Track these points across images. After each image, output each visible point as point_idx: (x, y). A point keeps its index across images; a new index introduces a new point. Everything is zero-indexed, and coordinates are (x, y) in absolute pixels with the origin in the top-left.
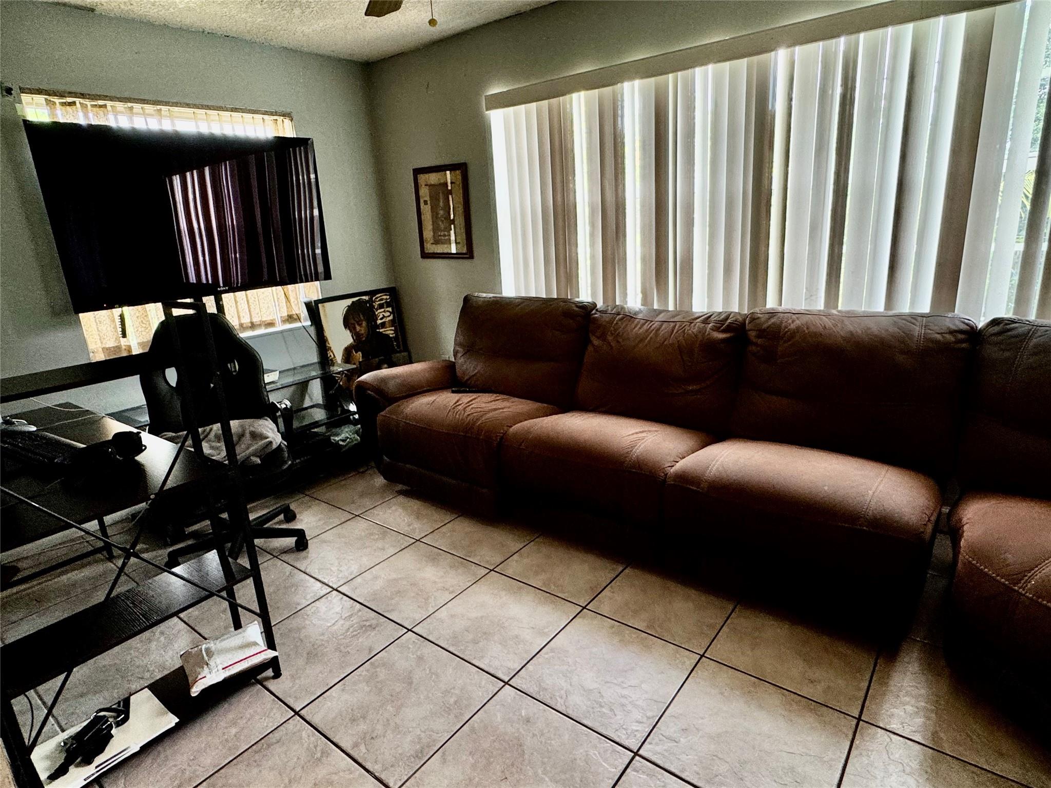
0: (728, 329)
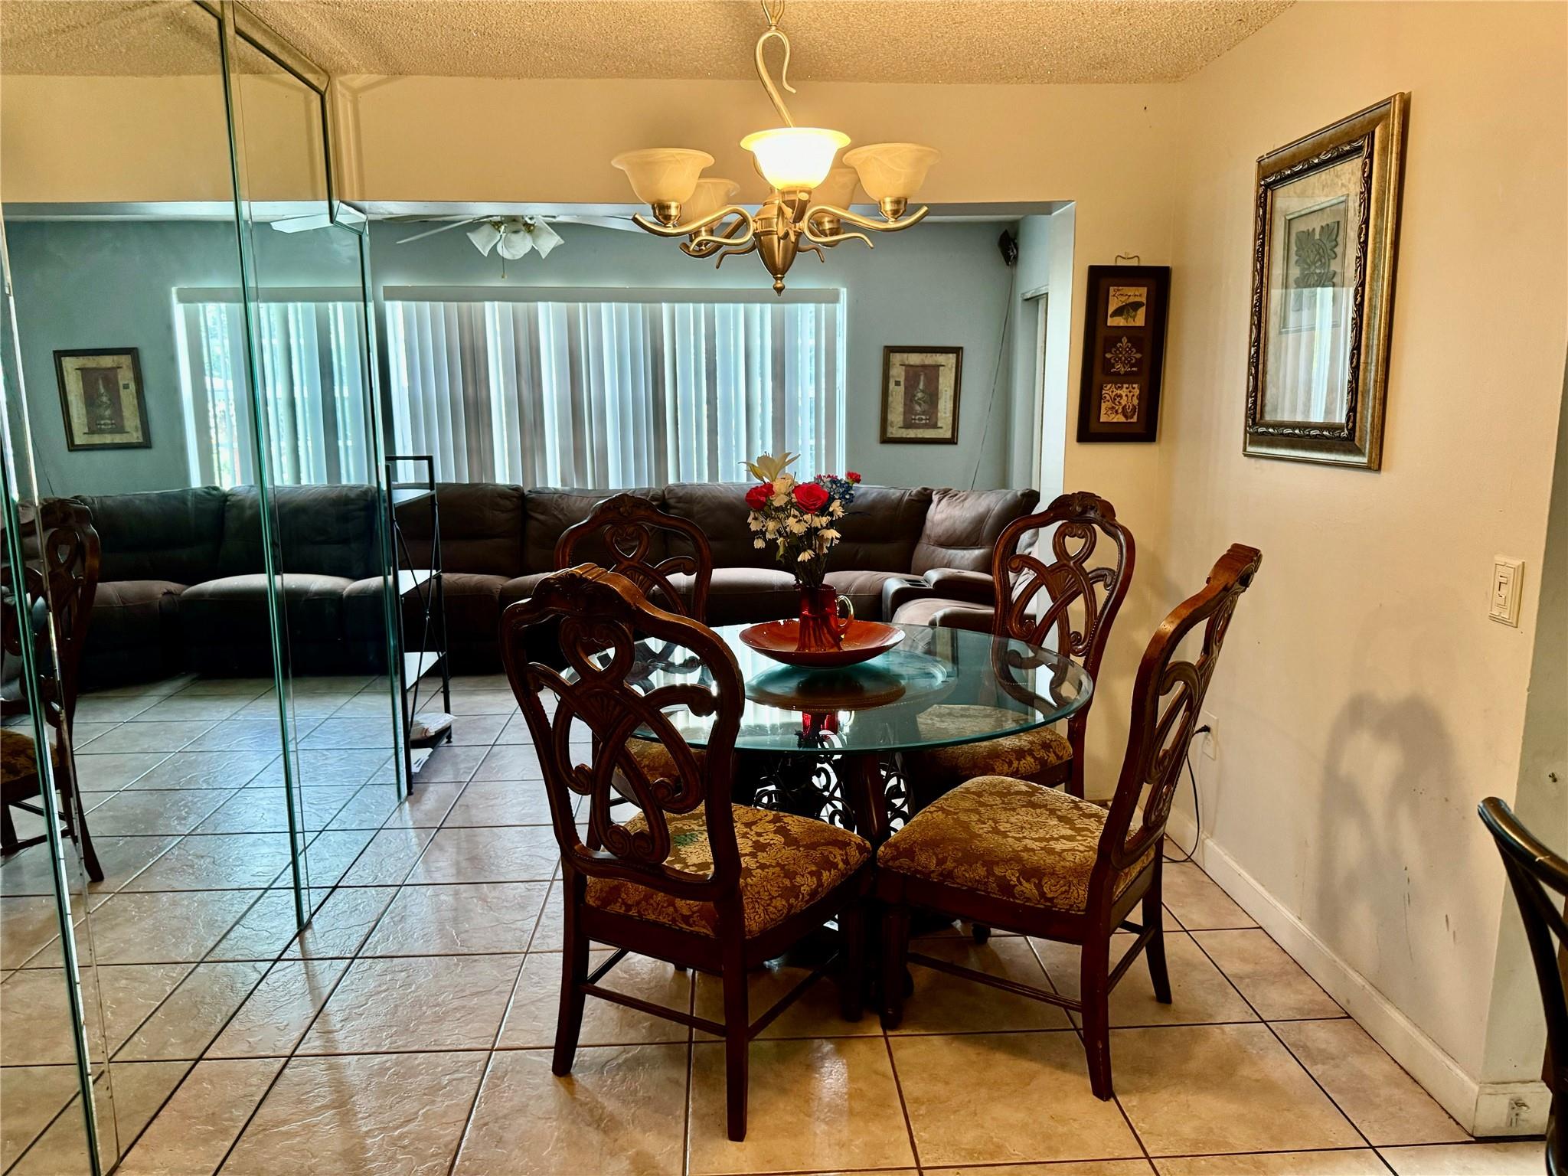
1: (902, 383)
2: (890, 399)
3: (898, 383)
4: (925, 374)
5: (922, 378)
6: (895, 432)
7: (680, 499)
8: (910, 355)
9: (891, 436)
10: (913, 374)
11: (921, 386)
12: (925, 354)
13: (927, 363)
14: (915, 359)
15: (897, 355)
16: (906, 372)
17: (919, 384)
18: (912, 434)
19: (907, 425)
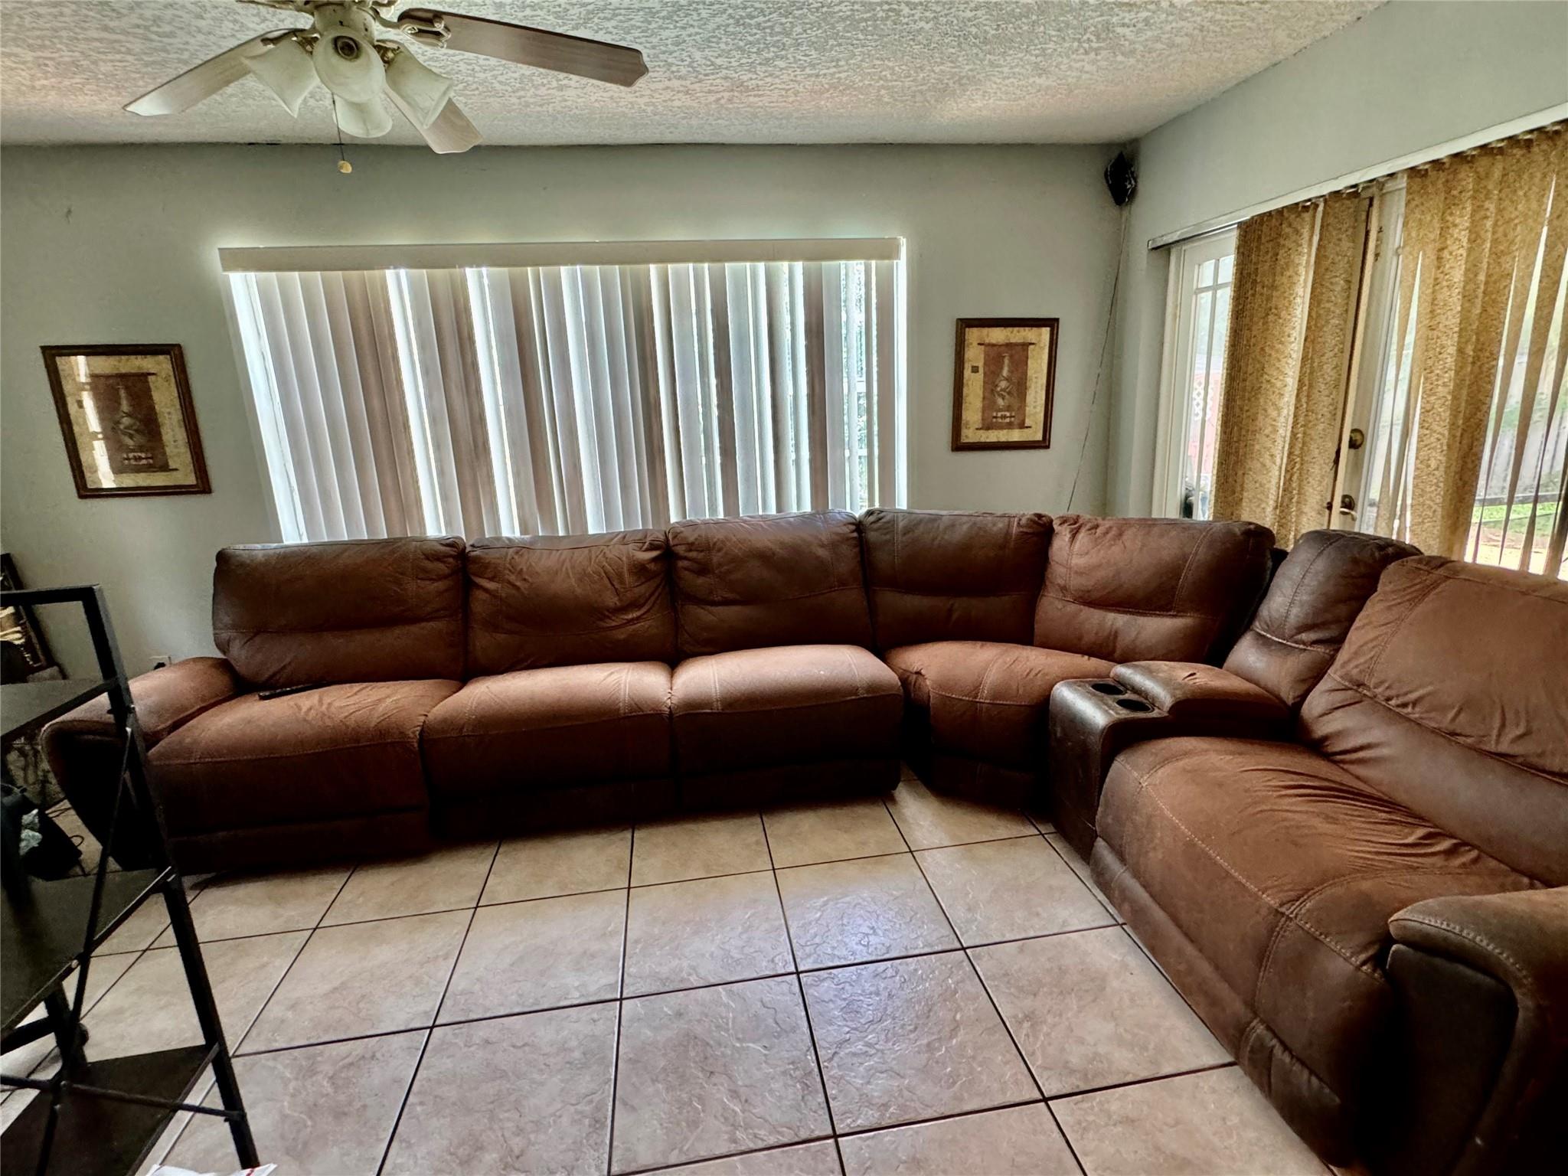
0: (652, 547)
1: (981, 370)
2: (965, 391)
3: (975, 370)
4: (1011, 356)
5: (1006, 361)
6: (970, 435)
7: (691, 547)
8: (990, 329)
9: (966, 441)
10: (995, 355)
11: (1005, 372)
12: (1010, 329)
13: (1013, 341)
14: (998, 335)
15: (975, 330)
16: (987, 355)
17: (1002, 368)
18: (993, 436)
19: (987, 426)
